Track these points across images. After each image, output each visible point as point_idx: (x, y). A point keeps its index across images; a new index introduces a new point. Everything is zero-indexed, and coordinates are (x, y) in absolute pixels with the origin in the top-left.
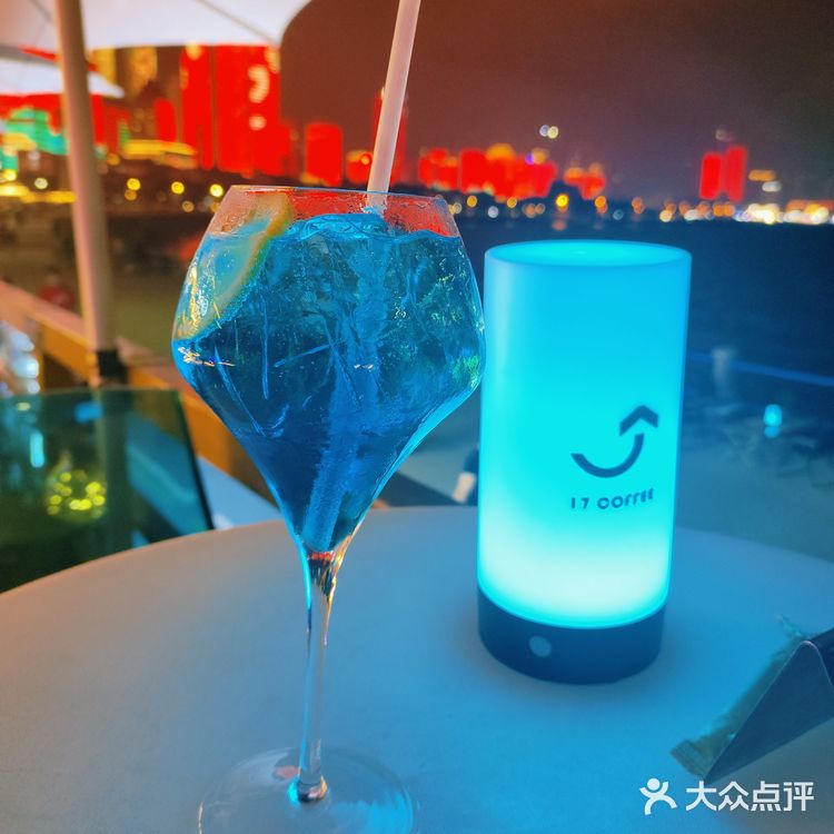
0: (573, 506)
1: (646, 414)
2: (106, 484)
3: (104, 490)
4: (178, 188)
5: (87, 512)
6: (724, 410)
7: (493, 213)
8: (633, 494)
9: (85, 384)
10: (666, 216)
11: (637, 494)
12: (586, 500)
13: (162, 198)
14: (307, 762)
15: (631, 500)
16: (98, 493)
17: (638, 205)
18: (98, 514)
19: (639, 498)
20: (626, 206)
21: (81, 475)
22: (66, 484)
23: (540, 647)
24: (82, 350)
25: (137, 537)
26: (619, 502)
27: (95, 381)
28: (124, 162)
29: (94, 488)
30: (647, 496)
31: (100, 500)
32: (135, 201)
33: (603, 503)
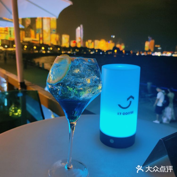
0: (118, 114)
1: (132, 97)
2: (21, 110)
3: (21, 111)
4: (35, 48)
5: (18, 116)
6: (149, 95)
7: (101, 53)
8: (129, 112)
9: (18, 89)
10: (137, 54)
11: (130, 112)
12: (121, 113)
13: (31, 49)
14: (69, 162)
15: (129, 113)
16: (19, 112)
17: (131, 52)
18: (20, 116)
19: (130, 113)
20: (129, 52)
21: (16, 108)
22: (13, 110)
23: (112, 141)
24: (17, 82)
25: (28, 121)
26: (127, 114)
27: (20, 89)
28: (24, 42)
29: (19, 111)
30: (132, 112)
31: (20, 113)
32: (26, 50)
33: (124, 114)
